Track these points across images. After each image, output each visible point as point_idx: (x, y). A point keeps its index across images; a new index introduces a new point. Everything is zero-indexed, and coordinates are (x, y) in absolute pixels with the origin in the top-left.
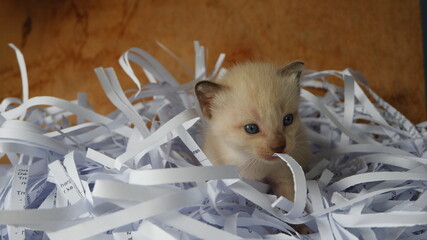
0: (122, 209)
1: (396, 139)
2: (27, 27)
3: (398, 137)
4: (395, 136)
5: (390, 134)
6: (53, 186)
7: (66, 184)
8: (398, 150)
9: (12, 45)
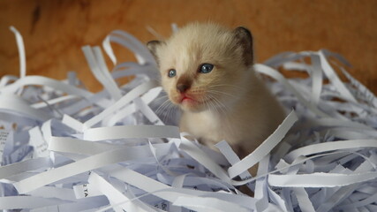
0: (73, 161)
1: (363, 115)
2: (36, 15)
3: (365, 114)
4: (363, 112)
5: (358, 110)
6: (31, 148)
7: (41, 146)
8: (362, 125)
9: (13, 29)
